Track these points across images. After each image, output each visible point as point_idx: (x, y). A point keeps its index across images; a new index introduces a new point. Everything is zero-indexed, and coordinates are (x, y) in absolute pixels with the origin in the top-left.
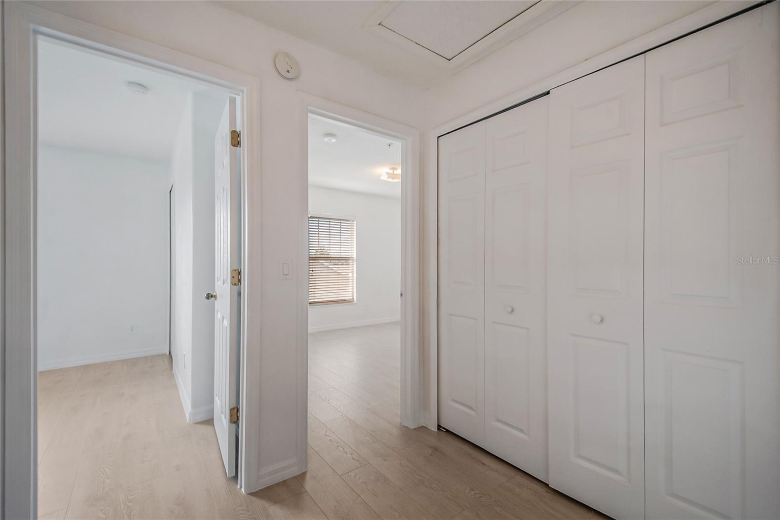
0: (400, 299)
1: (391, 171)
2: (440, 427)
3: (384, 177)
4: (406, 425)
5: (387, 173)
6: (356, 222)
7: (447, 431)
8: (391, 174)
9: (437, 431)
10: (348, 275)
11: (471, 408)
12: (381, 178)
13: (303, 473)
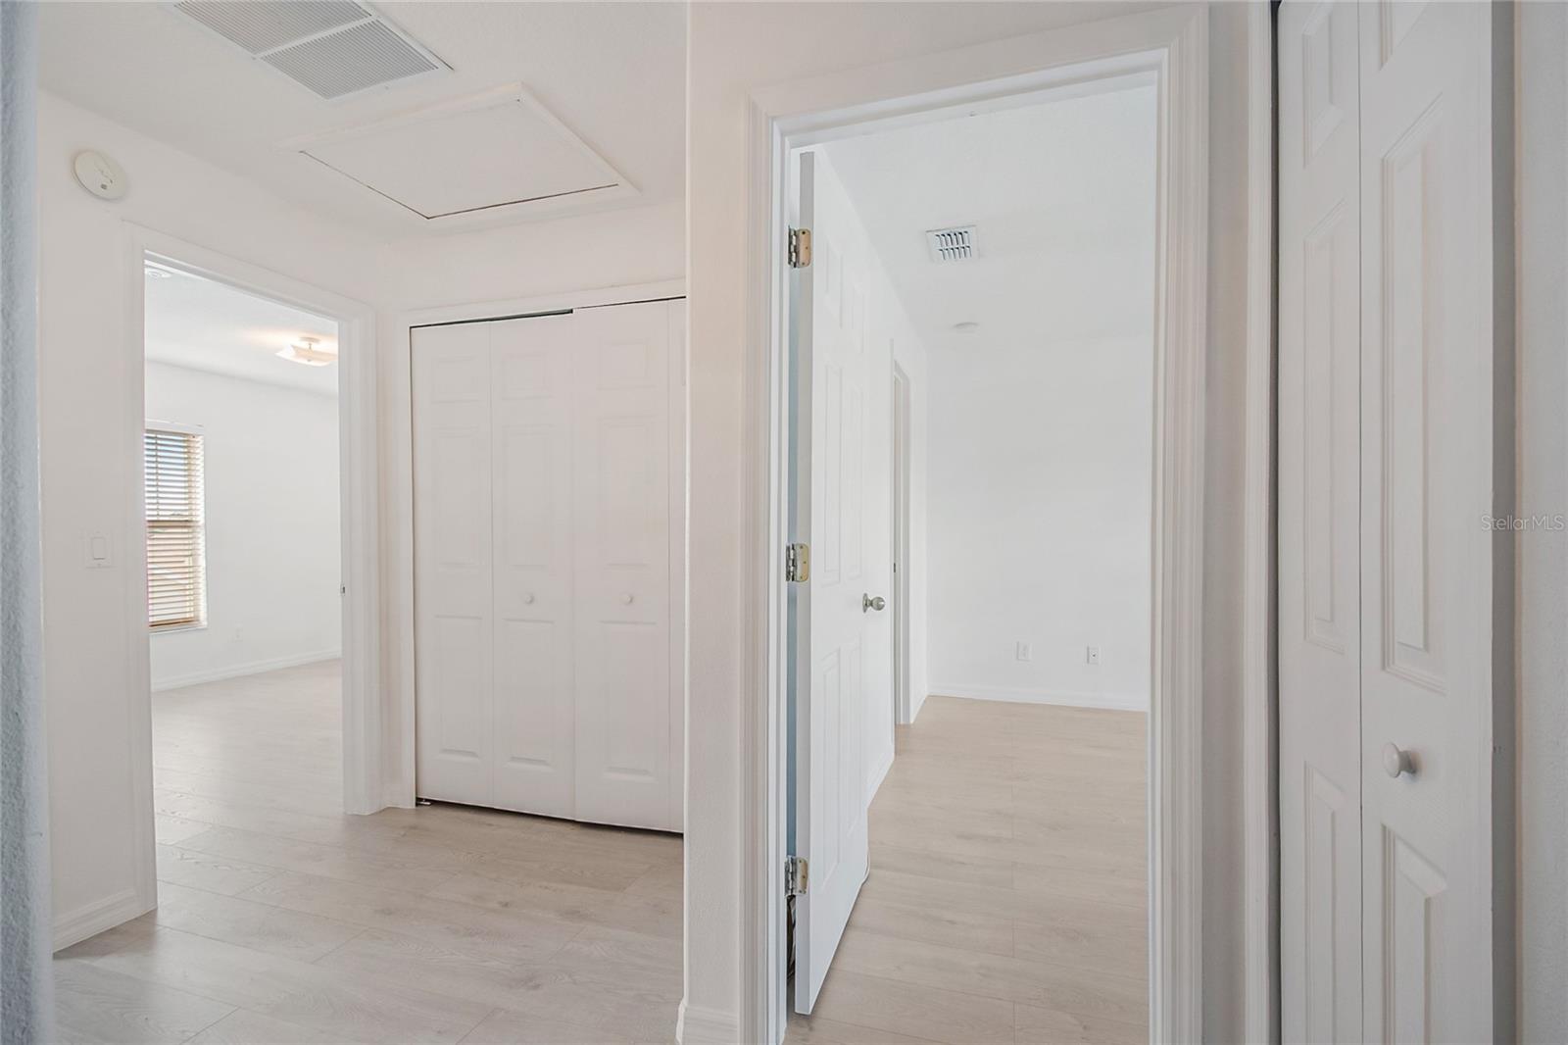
0: (340, 599)
1: (305, 345)
2: (421, 800)
3: (288, 354)
4: (356, 813)
5: (294, 347)
6: (204, 439)
7: (434, 803)
8: (304, 350)
9: (414, 807)
10: (183, 562)
11: (473, 754)
12: (278, 354)
13: (151, 911)
